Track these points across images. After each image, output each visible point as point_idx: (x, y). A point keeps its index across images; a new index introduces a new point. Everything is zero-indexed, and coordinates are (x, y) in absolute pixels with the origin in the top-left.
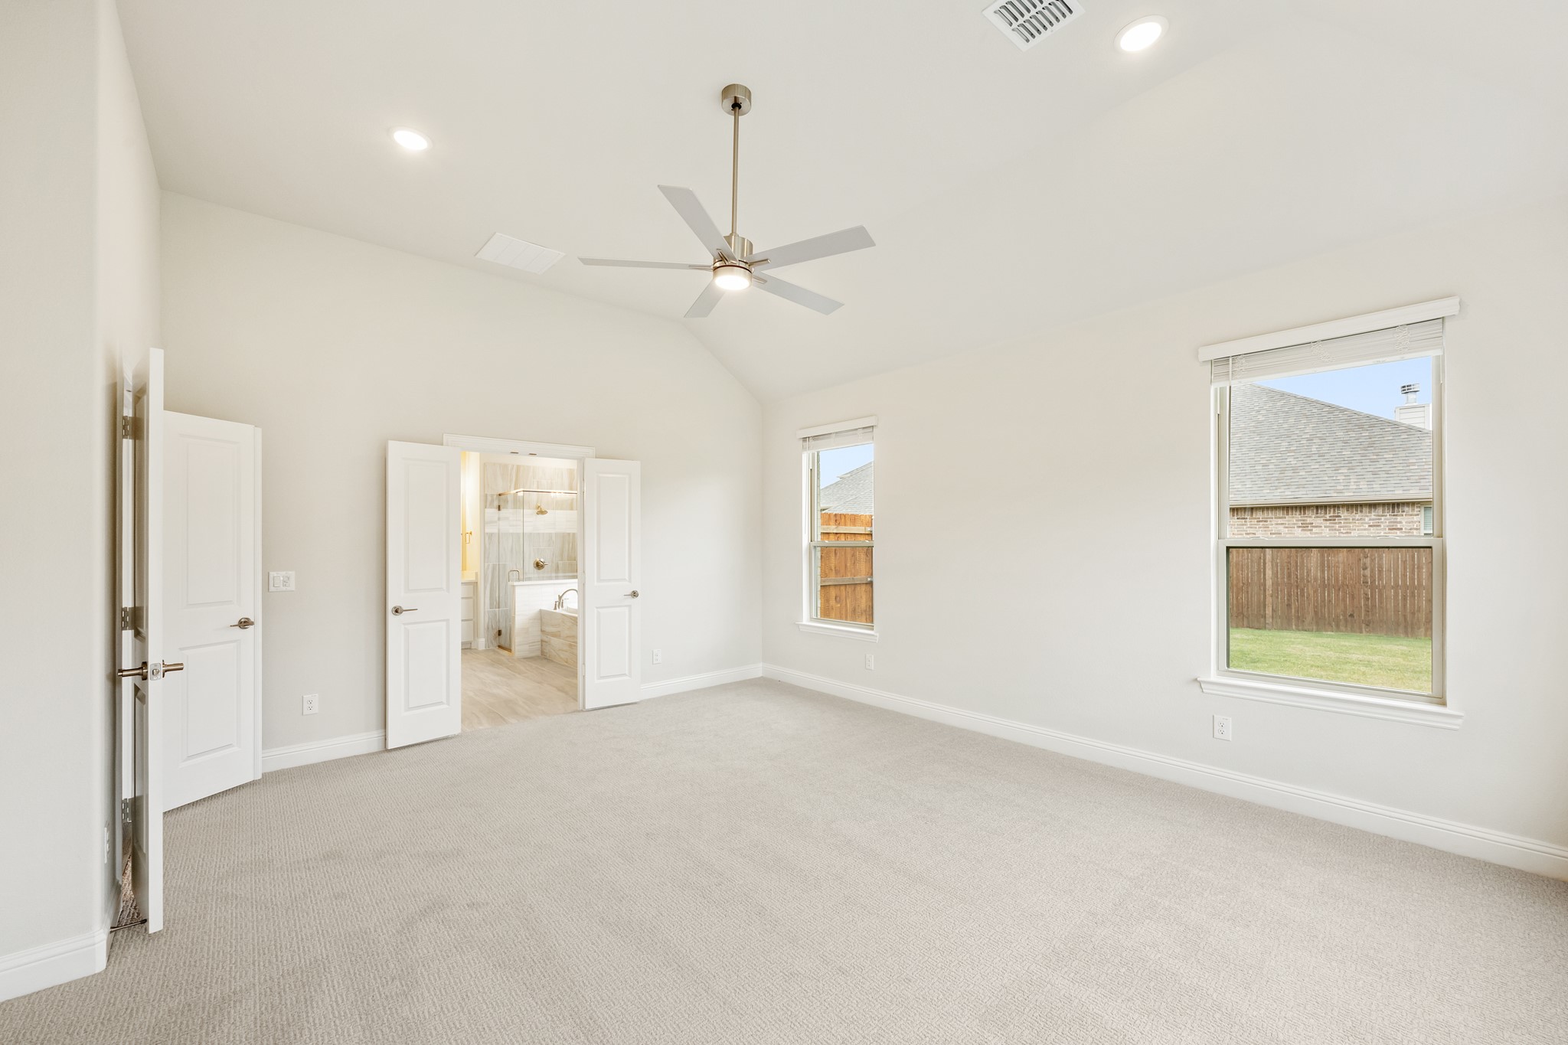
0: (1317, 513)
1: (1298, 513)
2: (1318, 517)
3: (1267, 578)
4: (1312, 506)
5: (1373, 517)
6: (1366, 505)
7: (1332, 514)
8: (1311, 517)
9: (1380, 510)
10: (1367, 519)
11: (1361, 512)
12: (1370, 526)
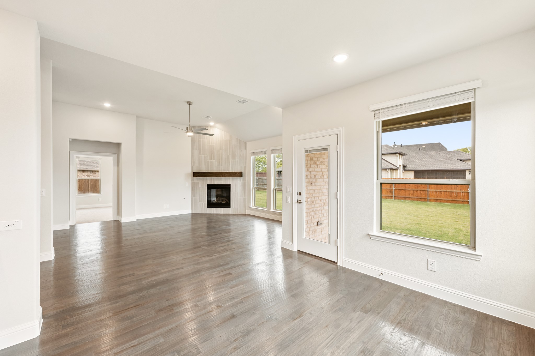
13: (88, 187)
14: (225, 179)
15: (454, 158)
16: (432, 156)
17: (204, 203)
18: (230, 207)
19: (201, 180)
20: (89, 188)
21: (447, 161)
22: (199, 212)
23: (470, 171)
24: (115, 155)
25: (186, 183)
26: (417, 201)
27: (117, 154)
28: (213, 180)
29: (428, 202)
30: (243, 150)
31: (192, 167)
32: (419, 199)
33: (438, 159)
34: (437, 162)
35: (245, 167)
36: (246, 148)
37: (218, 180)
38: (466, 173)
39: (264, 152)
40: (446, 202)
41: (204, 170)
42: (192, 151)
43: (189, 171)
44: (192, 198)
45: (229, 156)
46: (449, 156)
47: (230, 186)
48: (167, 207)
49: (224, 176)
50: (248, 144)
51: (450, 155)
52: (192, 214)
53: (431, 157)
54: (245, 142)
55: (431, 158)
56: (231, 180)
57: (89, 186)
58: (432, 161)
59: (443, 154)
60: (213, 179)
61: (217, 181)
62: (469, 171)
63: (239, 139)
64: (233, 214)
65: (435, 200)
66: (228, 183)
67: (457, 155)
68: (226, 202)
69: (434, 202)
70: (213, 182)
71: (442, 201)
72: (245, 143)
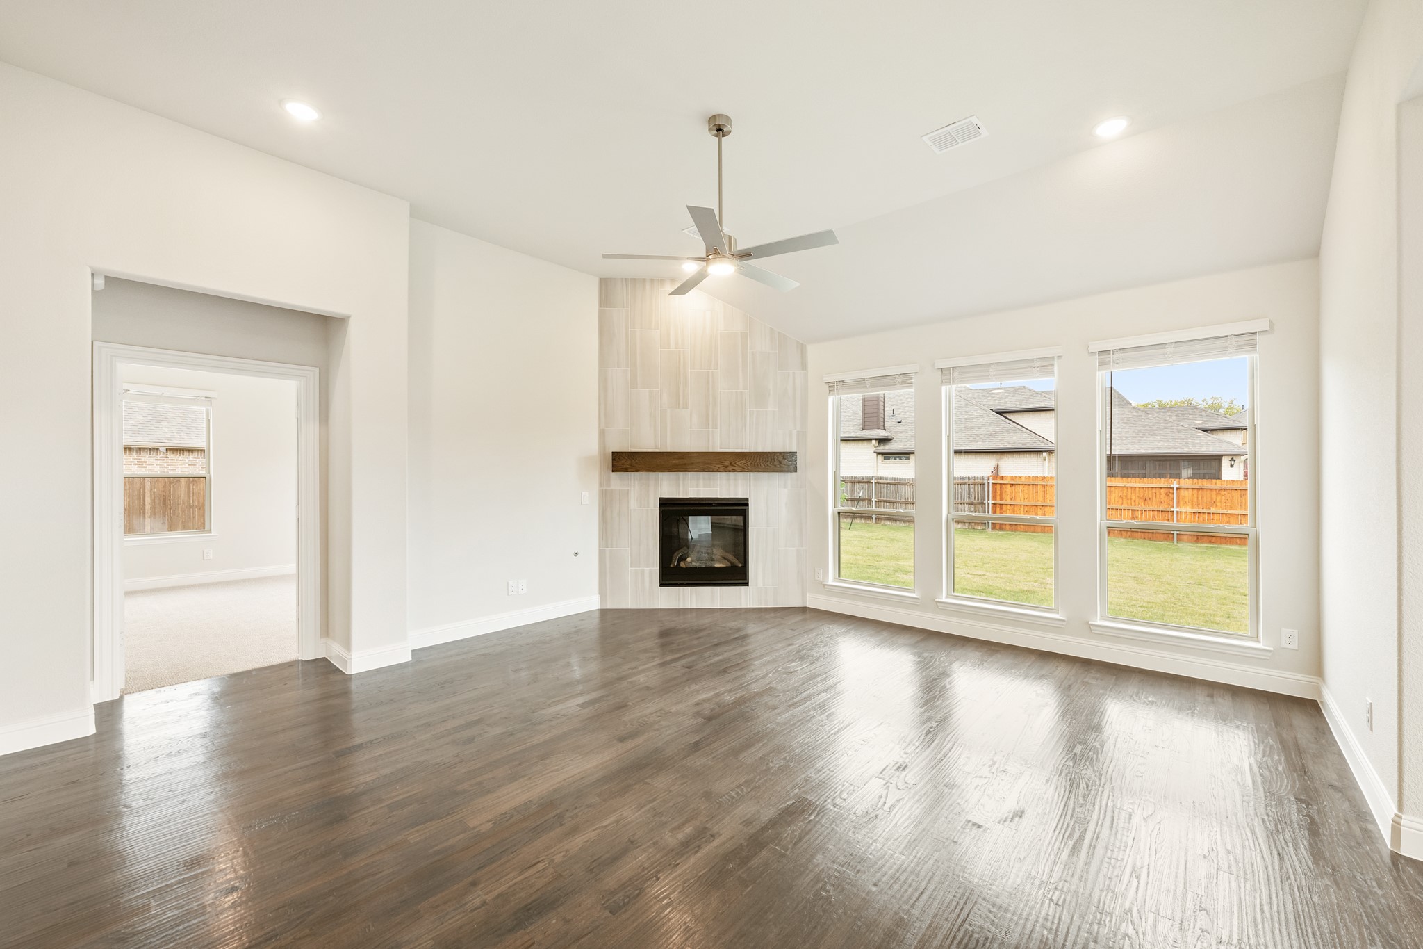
0: (150, 454)
1: (135, 453)
2: (151, 457)
3: (146, 503)
4: (146, 449)
5: (191, 459)
6: (186, 450)
7: (162, 455)
8: (145, 457)
9: (195, 454)
10: (187, 460)
11: (183, 455)
12: (189, 465)
13: (144, 501)
14: (728, 479)
15: (1187, 426)
16: (1128, 419)
17: (647, 569)
18: (747, 584)
19: (636, 482)
20: (148, 507)
21: (1169, 432)
22: (629, 603)
23: (1232, 460)
24: (313, 374)
25: (583, 493)
26: (1141, 541)
27: (317, 370)
28: (681, 482)
29: (1175, 543)
30: (794, 373)
31: (602, 434)
32: (1150, 535)
33: (1144, 427)
34: (1144, 434)
35: (802, 436)
36: (804, 366)
37: (701, 482)
38: (1223, 465)
39: (899, 379)
40: (1225, 543)
41: (647, 444)
42: (600, 371)
43: (591, 446)
44: (601, 554)
45: (741, 392)
46: (1171, 420)
47: (747, 505)
48: (520, 592)
49: (730, 468)
50: (812, 351)
51: (1174, 417)
52: (601, 610)
53: (1125, 421)
54: (802, 344)
55: (1126, 423)
56: (752, 482)
57: (148, 500)
58: (1131, 432)
59: (1156, 415)
60: (683, 480)
61: (697, 486)
62: (1230, 458)
63: (779, 332)
64: (760, 610)
65: (1195, 538)
66: (740, 495)
67: (1191, 417)
68: (729, 565)
69: (1191, 543)
70: (681, 489)
71: (1214, 539)
72: (802, 349)
